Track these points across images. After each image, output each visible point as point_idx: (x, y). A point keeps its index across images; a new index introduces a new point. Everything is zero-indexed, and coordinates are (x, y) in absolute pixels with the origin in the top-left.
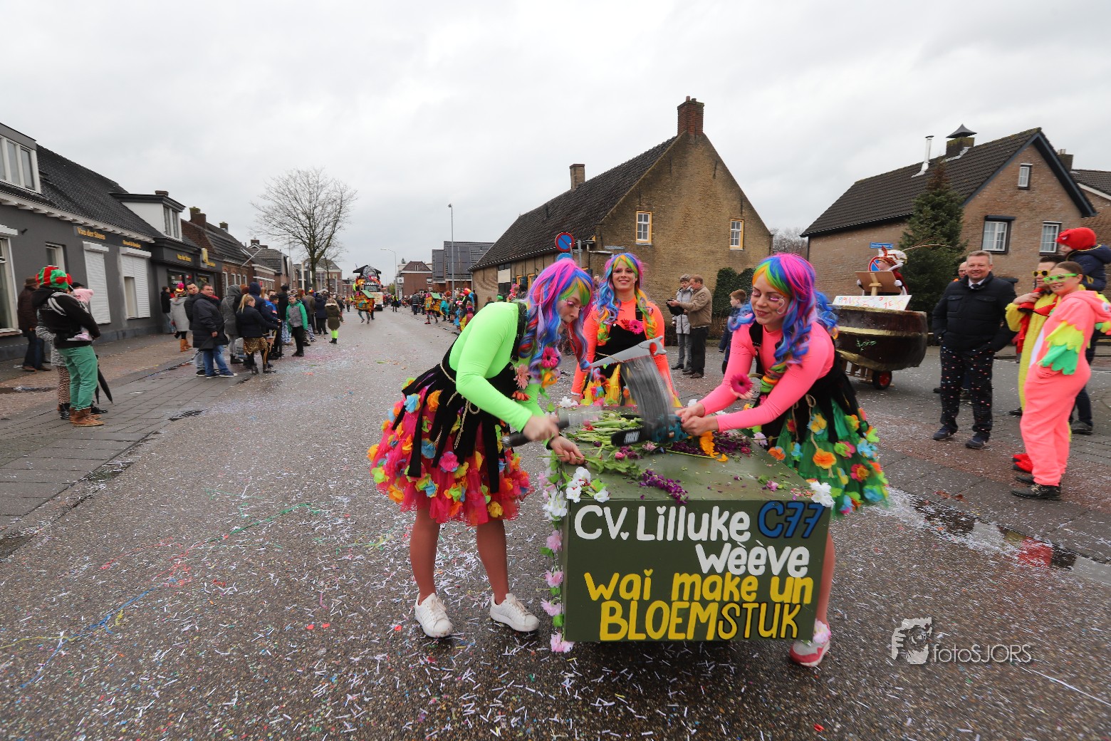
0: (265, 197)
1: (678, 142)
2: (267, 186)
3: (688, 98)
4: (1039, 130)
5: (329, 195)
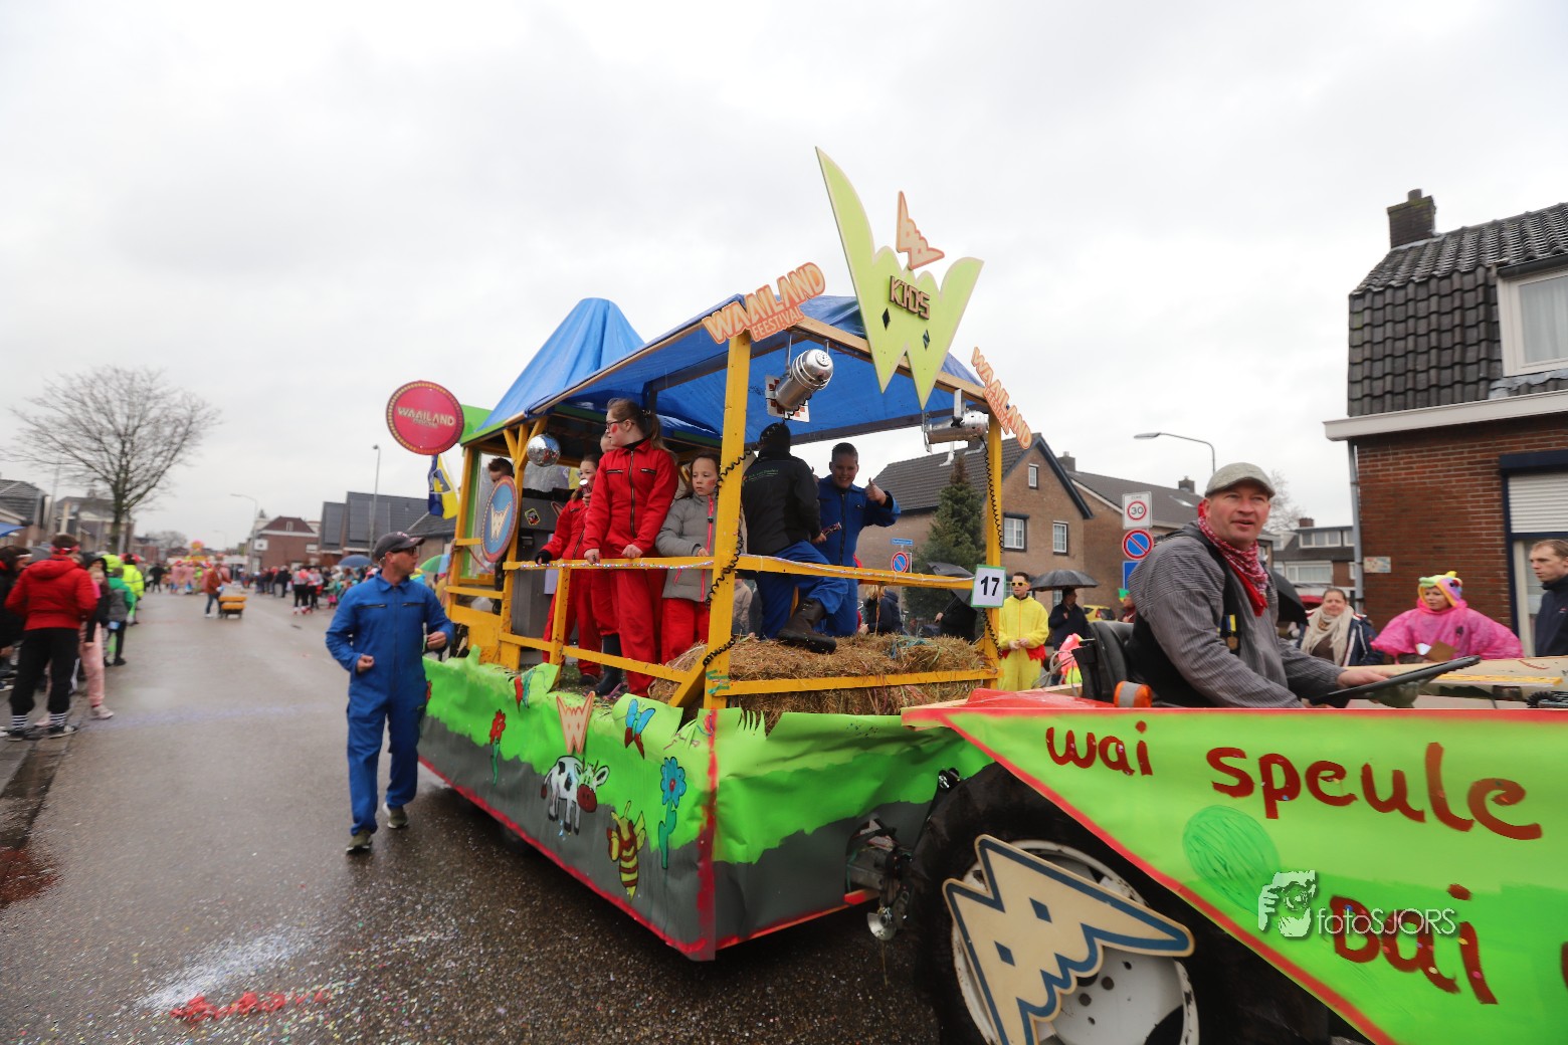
0: (42, 402)
2: (50, 386)
4: (1040, 434)
5: (167, 411)
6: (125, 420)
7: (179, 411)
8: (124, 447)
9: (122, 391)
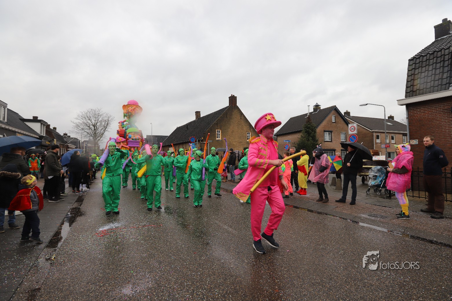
0: (77, 119)
1: (229, 108)
2: (78, 115)
3: (232, 95)
4: (336, 106)
5: (103, 118)
6: (94, 122)
7: (105, 118)
8: (94, 128)
9: (93, 114)
